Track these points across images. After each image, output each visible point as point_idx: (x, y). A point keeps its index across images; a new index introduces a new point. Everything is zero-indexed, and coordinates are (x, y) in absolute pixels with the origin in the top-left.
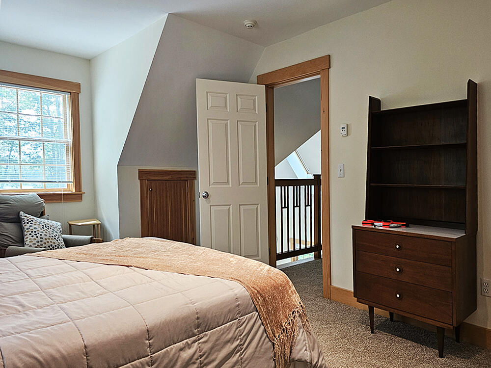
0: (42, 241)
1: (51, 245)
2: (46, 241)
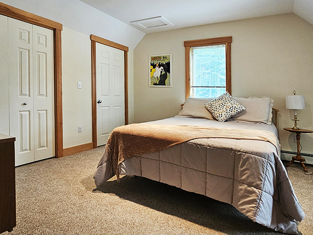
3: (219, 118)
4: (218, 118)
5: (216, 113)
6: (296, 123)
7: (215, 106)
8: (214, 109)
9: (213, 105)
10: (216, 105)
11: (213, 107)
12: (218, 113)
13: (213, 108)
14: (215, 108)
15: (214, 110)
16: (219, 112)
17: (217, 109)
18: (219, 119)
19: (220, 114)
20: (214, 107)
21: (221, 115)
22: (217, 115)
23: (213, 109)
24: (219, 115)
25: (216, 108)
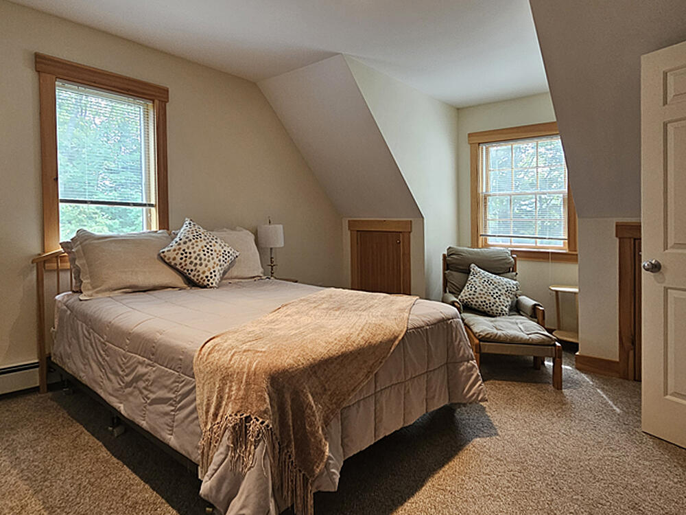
0: (474, 295)
1: (485, 302)
2: (479, 296)
3: (211, 280)
4: (208, 281)
5: (201, 271)
6: (272, 269)
7: (196, 255)
8: (195, 261)
9: (190, 253)
10: (198, 252)
11: (190, 258)
12: (207, 268)
13: (192, 259)
14: (196, 258)
15: (196, 264)
16: (208, 266)
17: (202, 261)
18: (212, 284)
19: (212, 271)
20: (193, 257)
21: (213, 274)
22: (206, 274)
23: (191, 263)
24: (211, 273)
25: (198, 258)
